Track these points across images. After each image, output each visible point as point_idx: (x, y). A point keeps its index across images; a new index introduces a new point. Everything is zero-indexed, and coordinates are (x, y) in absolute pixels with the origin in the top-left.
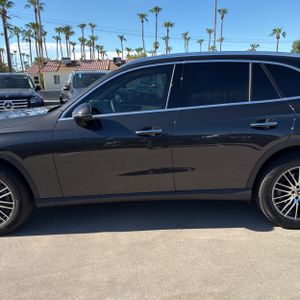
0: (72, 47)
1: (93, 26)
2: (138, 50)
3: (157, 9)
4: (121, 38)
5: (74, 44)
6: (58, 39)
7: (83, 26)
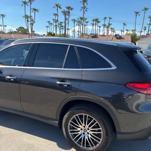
0: (99, 28)
1: (110, 18)
2: (132, 31)
3: (146, 9)
4: (124, 24)
5: (100, 27)
6: (93, 24)
7: (105, 18)
